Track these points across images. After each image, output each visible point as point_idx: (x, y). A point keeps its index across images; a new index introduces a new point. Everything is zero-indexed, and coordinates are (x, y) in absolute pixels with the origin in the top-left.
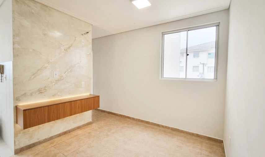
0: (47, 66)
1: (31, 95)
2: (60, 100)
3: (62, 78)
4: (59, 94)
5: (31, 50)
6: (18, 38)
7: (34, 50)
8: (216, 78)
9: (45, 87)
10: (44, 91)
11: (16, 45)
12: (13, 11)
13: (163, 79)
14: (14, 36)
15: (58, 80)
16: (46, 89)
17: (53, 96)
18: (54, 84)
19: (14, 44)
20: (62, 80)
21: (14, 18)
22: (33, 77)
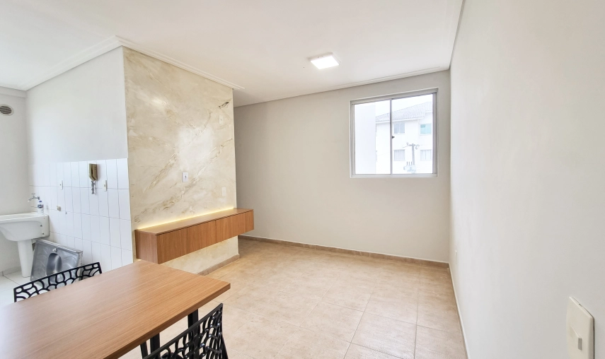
0: (173, 164)
1: (154, 211)
2: (193, 219)
3: (194, 182)
4: (191, 209)
5: (151, 139)
6: (133, 121)
7: (154, 138)
8: (435, 172)
9: (172, 198)
10: (171, 204)
11: (132, 132)
12: (126, 78)
13: (354, 177)
14: (128, 117)
15: (190, 186)
16: (173, 201)
17: (183, 212)
18: (183, 192)
19: (128, 130)
20: (194, 185)
21: (127, 88)
22: (155, 183)
